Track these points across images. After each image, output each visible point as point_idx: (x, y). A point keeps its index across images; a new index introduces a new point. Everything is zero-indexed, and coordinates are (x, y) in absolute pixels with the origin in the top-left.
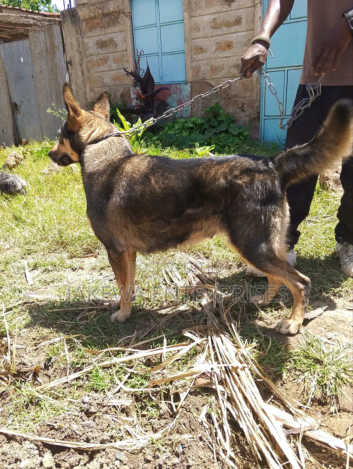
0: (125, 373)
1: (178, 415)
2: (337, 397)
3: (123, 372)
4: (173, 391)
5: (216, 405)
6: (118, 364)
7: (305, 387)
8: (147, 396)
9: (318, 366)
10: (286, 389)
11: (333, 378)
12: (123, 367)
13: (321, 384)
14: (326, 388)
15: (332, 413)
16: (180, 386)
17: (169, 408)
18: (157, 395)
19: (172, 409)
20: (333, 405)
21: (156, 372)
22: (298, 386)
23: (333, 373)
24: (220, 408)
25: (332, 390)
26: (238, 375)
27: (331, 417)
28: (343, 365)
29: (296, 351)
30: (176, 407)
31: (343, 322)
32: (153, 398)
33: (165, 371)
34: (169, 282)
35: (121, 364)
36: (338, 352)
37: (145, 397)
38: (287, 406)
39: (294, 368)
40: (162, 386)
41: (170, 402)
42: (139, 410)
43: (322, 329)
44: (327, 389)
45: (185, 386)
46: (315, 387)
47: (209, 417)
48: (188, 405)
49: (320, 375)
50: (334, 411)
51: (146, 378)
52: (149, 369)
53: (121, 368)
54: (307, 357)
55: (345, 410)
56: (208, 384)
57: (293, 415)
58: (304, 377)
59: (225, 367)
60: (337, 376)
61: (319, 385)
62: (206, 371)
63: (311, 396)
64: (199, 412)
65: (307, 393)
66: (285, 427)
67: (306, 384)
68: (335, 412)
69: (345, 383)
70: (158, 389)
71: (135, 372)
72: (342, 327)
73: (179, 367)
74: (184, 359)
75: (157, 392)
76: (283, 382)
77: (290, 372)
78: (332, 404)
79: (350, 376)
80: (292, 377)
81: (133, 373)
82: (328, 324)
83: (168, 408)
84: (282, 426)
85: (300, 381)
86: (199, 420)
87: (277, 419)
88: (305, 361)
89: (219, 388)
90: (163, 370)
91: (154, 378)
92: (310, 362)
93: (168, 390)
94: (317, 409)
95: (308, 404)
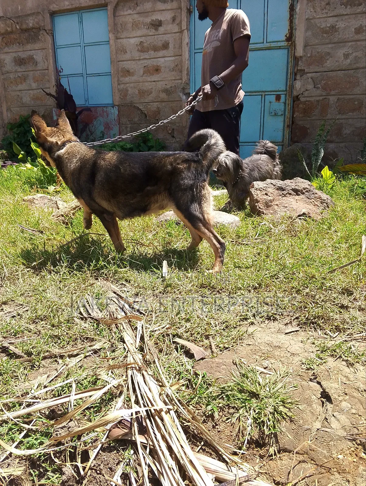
0: (21, 431)
1: (86, 480)
2: (276, 436)
3: (18, 430)
4: (81, 448)
5: (135, 461)
6: (12, 420)
7: (240, 427)
8: (48, 458)
9: (254, 400)
10: (219, 432)
11: (271, 413)
12: (18, 423)
13: (257, 422)
14: (263, 426)
15: (272, 455)
16: (90, 441)
17: (75, 472)
18: (60, 456)
19: (78, 473)
20: (272, 446)
21: (61, 426)
22: (232, 427)
23: (270, 407)
24: (140, 465)
25: (271, 428)
26: (162, 420)
27: (271, 460)
28: (281, 397)
29: (229, 385)
30: (84, 468)
31: (279, 347)
32: (56, 460)
33: (71, 424)
34: (85, 315)
35: (15, 420)
36: (275, 383)
37: (45, 461)
38: (220, 453)
39: (227, 406)
40: (67, 443)
41: (76, 463)
42: (36, 479)
43: (258, 357)
44: (265, 428)
45: (97, 440)
46: (251, 426)
47: (125, 477)
48: (99, 465)
49: (257, 412)
50: (273, 453)
51: (47, 435)
52: (52, 422)
53: (16, 424)
54: (241, 391)
55: (285, 450)
56: (126, 434)
57: (227, 463)
58: (238, 415)
59: (147, 411)
60: (275, 410)
61: (256, 423)
62: (123, 418)
63: (247, 437)
64: (113, 473)
65: (243, 434)
66: (218, 480)
67: (241, 423)
68: (275, 454)
69: (284, 418)
70: (63, 448)
71: (34, 428)
72: (279, 353)
73: (90, 416)
74: (97, 406)
75: (61, 452)
76: (215, 423)
77: (223, 410)
78: (271, 444)
79: (289, 409)
80: (225, 416)
81: (32, 429)
82: (263, 351)
83: (73, 472)
84: (214, 480)
85: (234, 420)
86: (112, 483)
87: (208, 470)
88: (239, 396)
89: (140, 439)
90: (69, 422)
91: (57, 434)
92: (245, 396)
93: (75, 448)
94: (255, 452)
95: (244, 448)
